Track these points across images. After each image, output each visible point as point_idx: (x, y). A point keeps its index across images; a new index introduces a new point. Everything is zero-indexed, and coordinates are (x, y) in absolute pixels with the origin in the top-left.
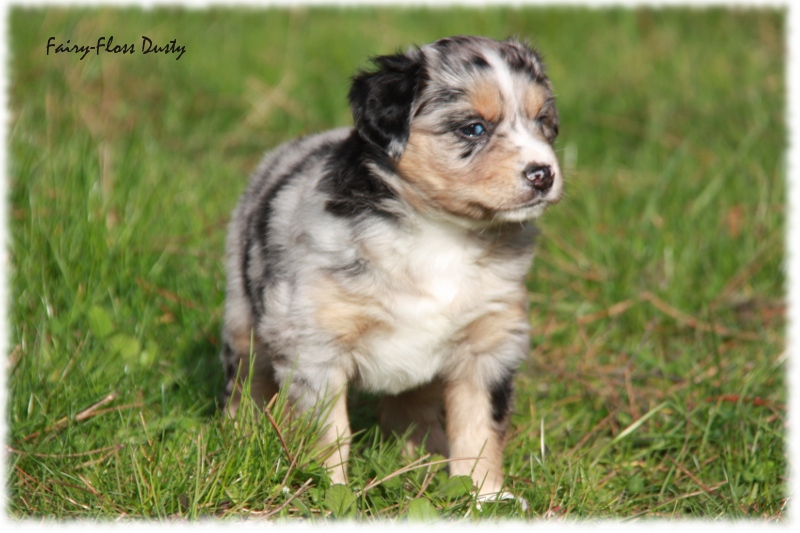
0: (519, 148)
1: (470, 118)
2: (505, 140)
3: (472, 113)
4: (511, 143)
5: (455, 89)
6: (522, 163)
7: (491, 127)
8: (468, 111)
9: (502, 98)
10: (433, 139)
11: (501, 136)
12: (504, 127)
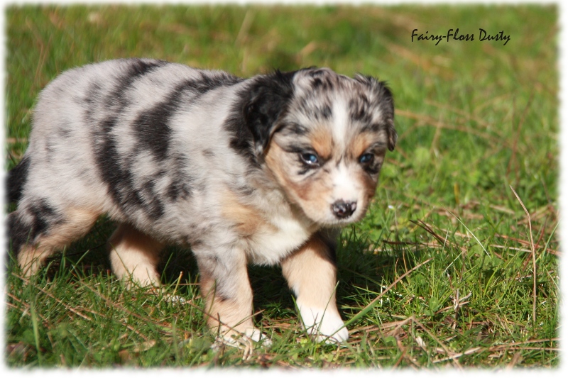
0: (334, 185)
1: (309, 149)
2: (328, 175)
3: (310, 146)
4: (331, 179)
5: (303, 127)
6: (333, 198)
7: (322, 161)
8: (307, 144)
9: (333, 143)
10: (284, 154)
11: (326, 171)
12: (331, 165)
